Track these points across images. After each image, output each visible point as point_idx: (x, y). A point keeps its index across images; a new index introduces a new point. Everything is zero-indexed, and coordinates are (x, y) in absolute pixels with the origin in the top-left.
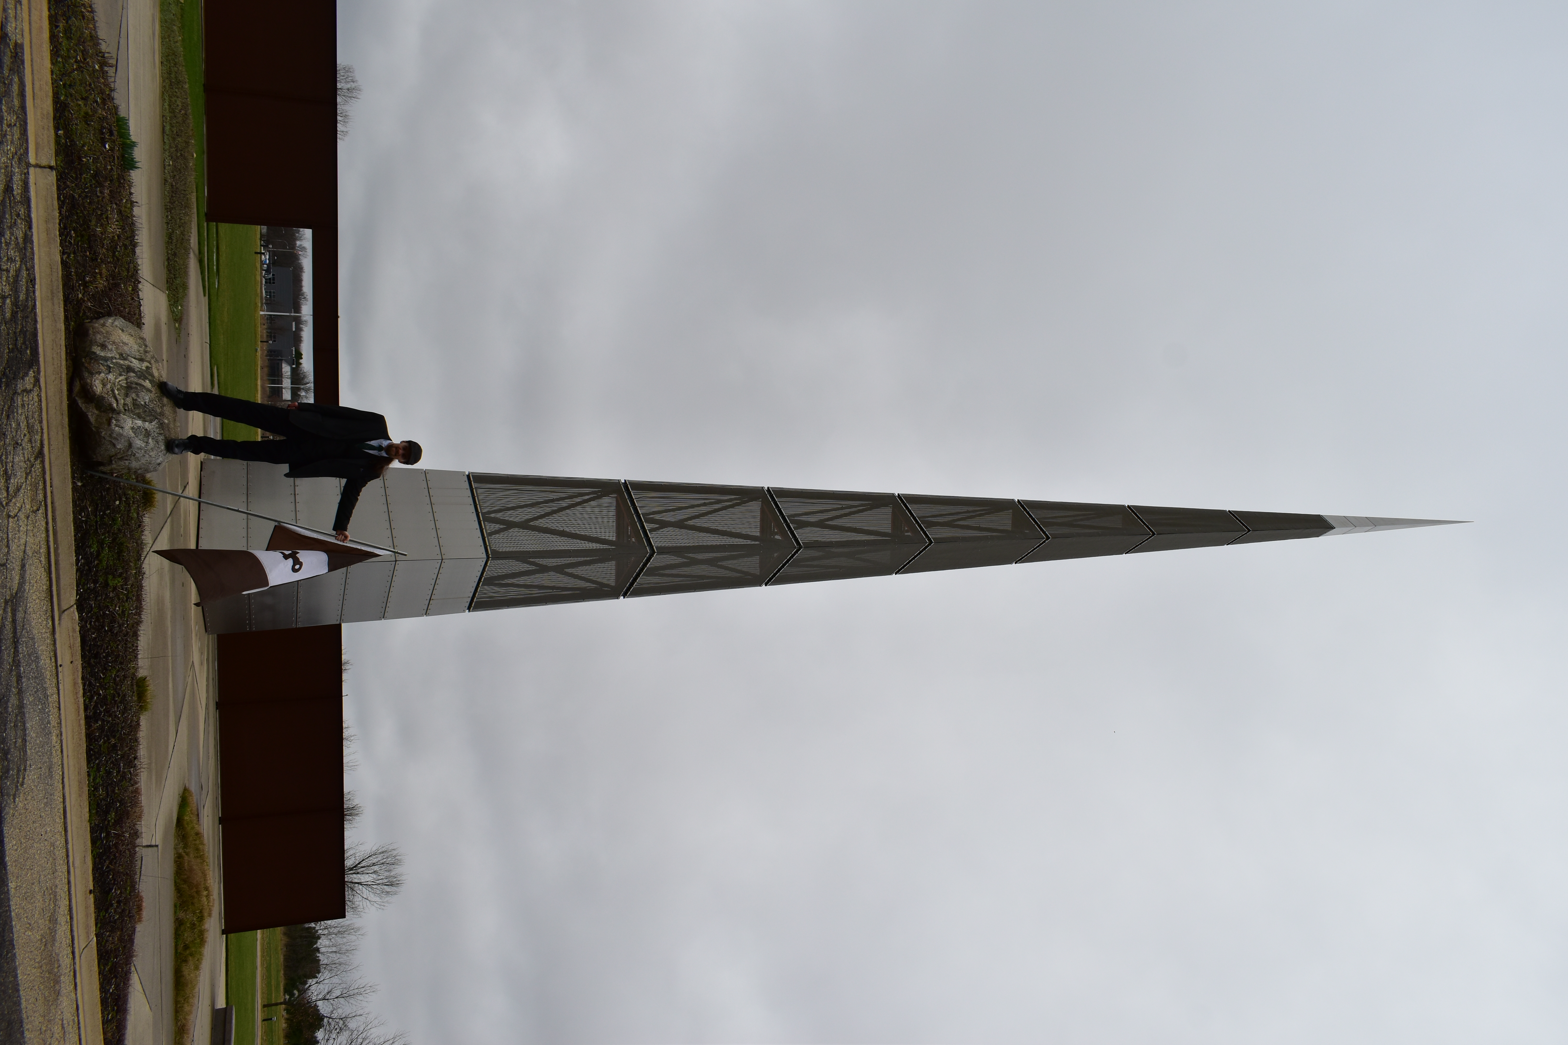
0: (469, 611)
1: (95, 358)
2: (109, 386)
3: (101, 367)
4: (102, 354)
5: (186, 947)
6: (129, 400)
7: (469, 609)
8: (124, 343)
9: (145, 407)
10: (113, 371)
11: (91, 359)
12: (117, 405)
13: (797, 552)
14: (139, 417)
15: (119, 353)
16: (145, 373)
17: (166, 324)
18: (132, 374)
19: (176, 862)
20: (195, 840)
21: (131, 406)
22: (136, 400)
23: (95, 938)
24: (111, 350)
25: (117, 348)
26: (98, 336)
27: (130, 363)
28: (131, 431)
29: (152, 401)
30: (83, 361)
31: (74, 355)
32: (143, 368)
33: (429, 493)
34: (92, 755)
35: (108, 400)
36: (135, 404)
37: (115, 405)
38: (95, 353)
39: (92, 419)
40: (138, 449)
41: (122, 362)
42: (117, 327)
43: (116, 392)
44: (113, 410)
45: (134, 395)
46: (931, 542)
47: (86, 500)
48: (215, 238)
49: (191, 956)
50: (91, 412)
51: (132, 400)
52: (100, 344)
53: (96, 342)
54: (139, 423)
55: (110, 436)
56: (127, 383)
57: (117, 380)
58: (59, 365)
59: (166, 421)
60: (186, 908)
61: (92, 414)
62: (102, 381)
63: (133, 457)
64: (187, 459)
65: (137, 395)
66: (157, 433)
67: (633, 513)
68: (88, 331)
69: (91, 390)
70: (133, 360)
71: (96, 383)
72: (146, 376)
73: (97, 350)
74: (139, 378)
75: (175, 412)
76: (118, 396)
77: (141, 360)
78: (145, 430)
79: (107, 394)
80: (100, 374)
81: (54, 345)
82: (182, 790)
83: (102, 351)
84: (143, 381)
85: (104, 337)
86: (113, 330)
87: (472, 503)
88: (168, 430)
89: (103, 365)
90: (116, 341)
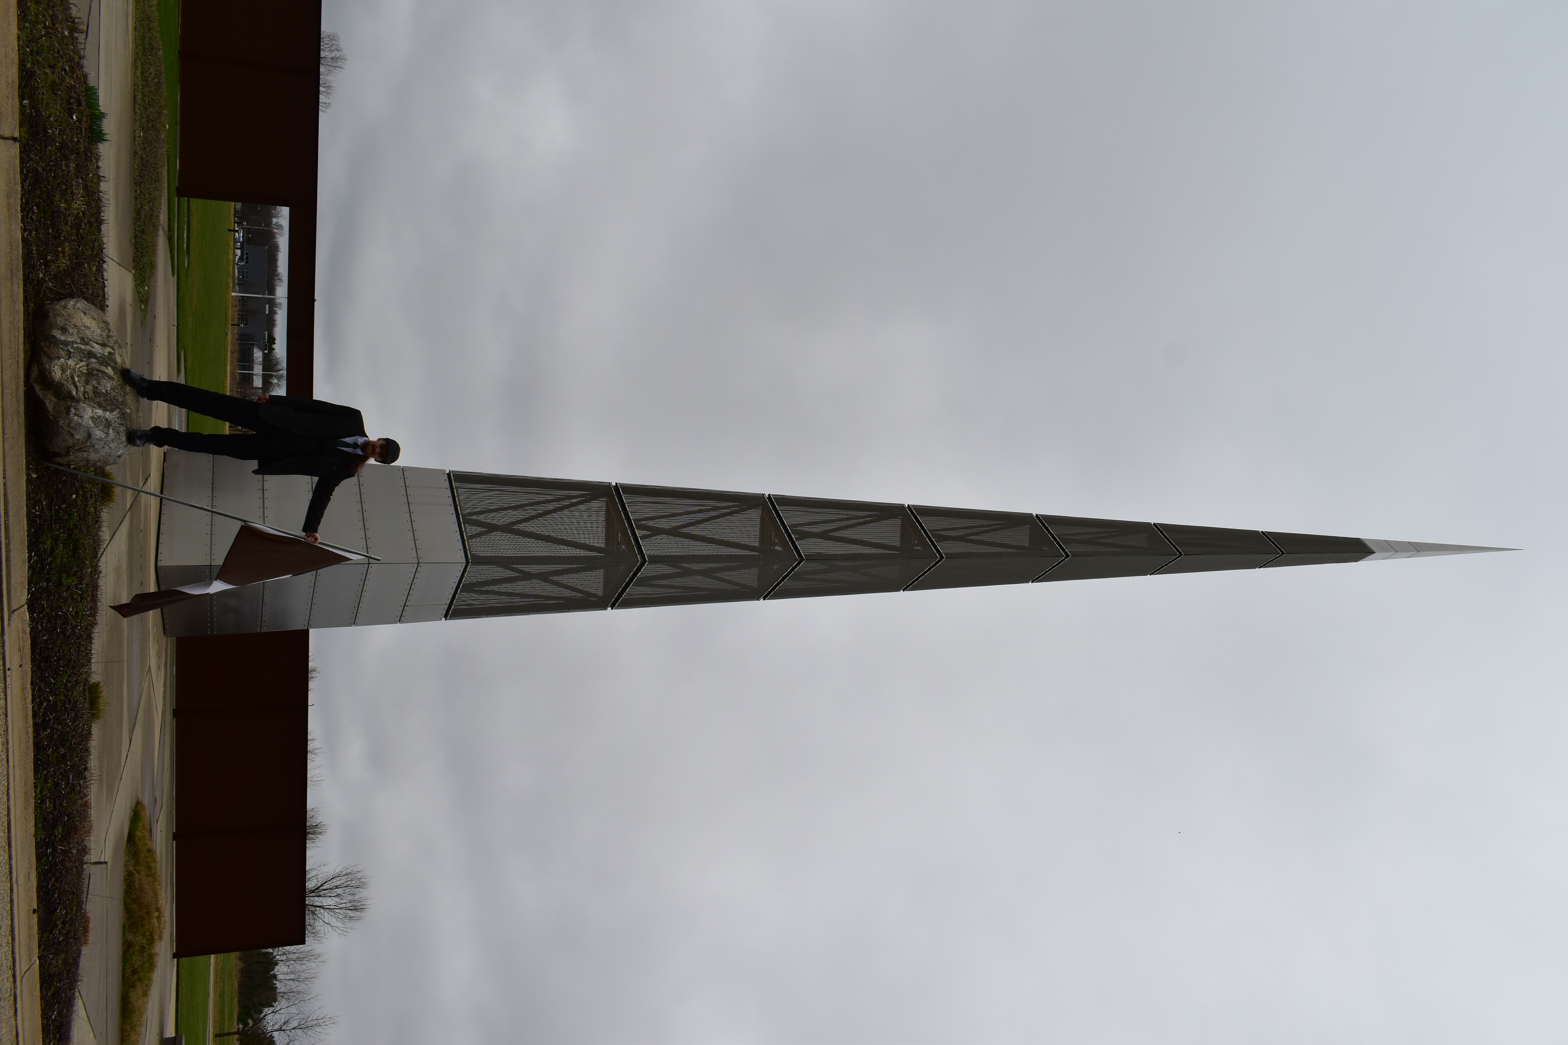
0: (446, 619)
1: (55, 342)
2: (68, 372)
3: (61, 352)
4: (63, 338)
5: (134, 972)
6: (89, 388)
7: (446, 617)
8: (86, 327)
9: (107, 396)
10: (73, 356)
11: (51, 343)
12: (77, 393)
13: (798, 565)
14: (100, 406)
15: (80, 338)
16: (107, 359)
17: (131, 305)
18: (94, 360)
19: (125, 880)
20: (147, 858)
21: (91, 394)
22: (97, 387)
23: (38, 961)
24: (73, 334)
25: (78, 332)
26: (59, 319)
27: (91, 349)
28: (90, 421)
29: (114, 389)
30: (42, 344)
31: (33, 338)
32: (105, 354)
33: (406, 492)
34: (39, 765)
35: (67, 387)
36: (96, 392)
37: (74, 393)
38: (55, 337)
39: (50, 407)
40: (98, 440)
41: (83, 347)
42: (79, 309)
43: (76, 379)
44: (72, 398)
45: (94, 383)
46: (942, 558)
47: (41, 493)
48: (186, 215)
49: (139, 981)
50: (49, 399)
51: (92, 388)
52: (61, 327)
53: (56, 325)
54: (100, 412)
55: (69, 425)
56: (87, 370)
57: (78, 366)
58: (17, 349)
59: (128, 411)
60: (135, 930)
61: (50, 402)
62: (62, 367)
63: (91, 449)
64: (150, 450)
65: (99, 383)
66: (119, 424)
67: (624, 518)
68: (48, 313)
69: (49, 376)
70: (95, 345)
71: (55, 369)
72: (108, 363)
73: (57, 334)
74: (101, 364)
75: (138, 402)
76: (78, 384)
77: (104, 345)
78: (106, 420)
79: (66, 380)
80: (59, 359)
81: (12, 327)
82: (134, 803)
83: (62, 335)
84: (105, 368)
85: (65, 320)
86: (75, 313)
87: (452, 504)
88: (130, 420)
89: (63, 350)
90: (78, 324)
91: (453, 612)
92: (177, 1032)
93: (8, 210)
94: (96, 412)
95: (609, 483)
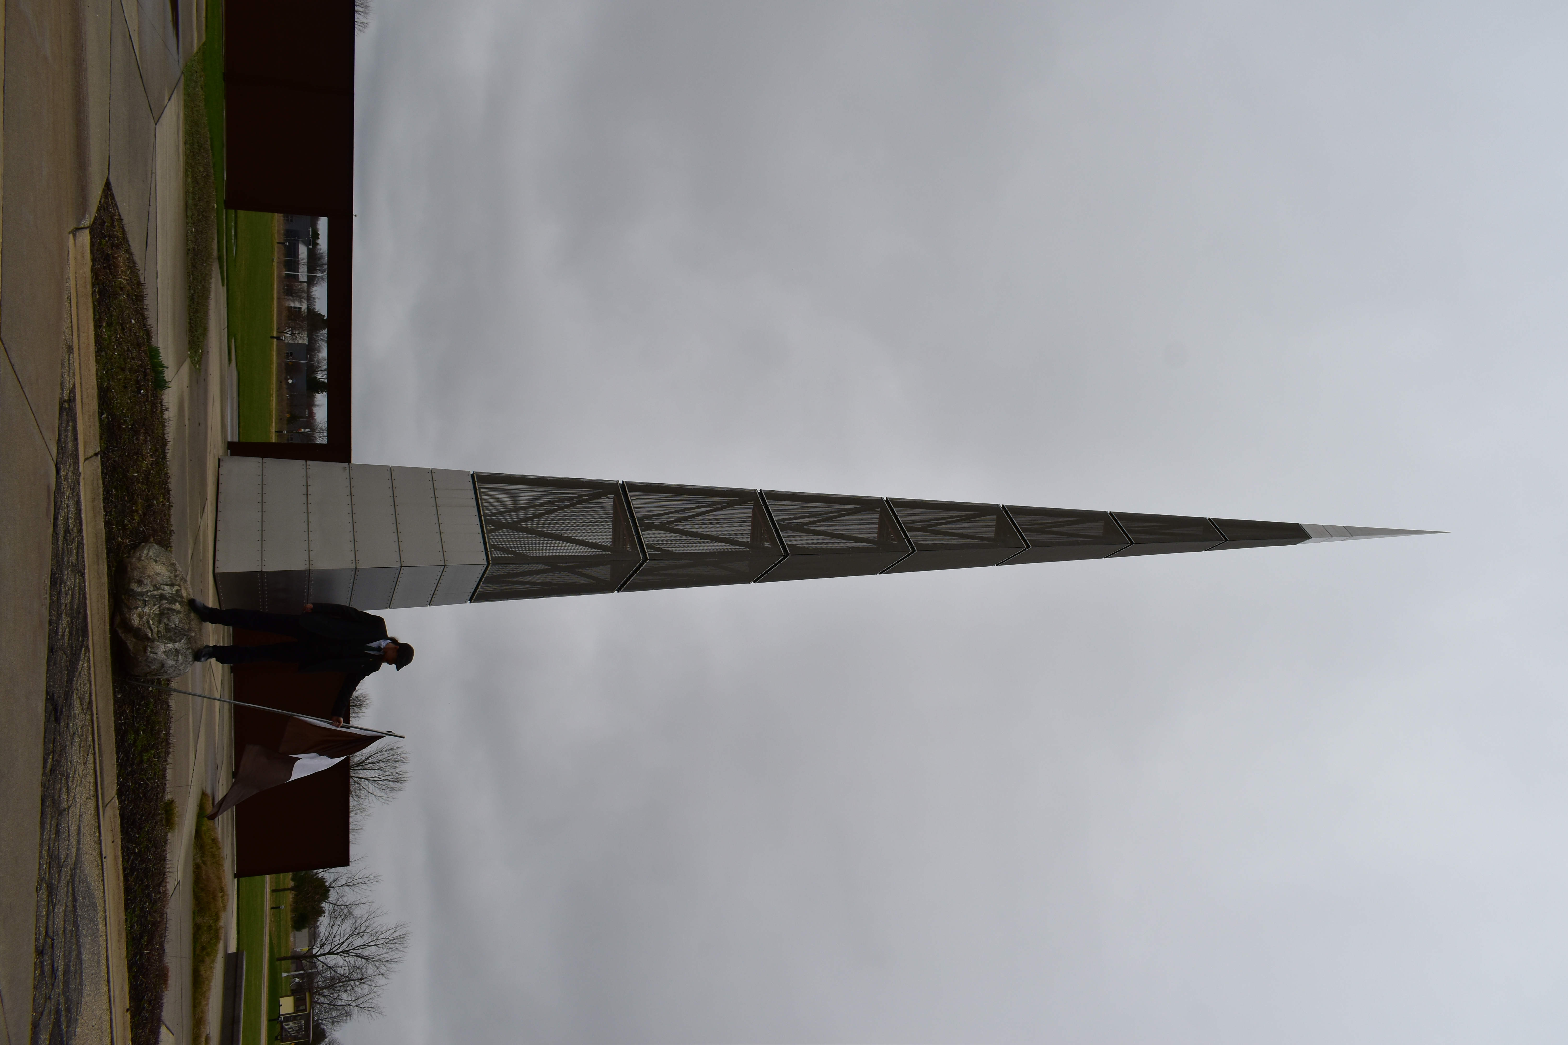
0: (470, 602)
1: (133, 594)
2: (145, 619)
3: (139, 602)
4: (139, 590)
5: (203, 948)
6: (162, 626)
7: (471, 600)
8: (158, 574)
9: (176, 629)
10: (148, 603)
11: (130, 596)
12: (152, 635)
13: (784, 559)
14: (171, 640)
15: (153, 585)
16: (175, 597)
18: (165, 602)
19: (194, 872)
20: (212, 848)
21: (163, 632)
22: (168, 624)
24: (147, 584)
25: (151, 581)
26: (136, 573)
27: (162, 592)
28: (163, 655)
29: (181, 620)
30: (123, 597)
31: (115, 592)
32: (174, 593)
33: (435, 494)
34: (129, 904)
35: (144, 630)
36: (167, 629)
37: (150, 634)
38: (133, 590)
39: (130, 646)
40: (170, 667)
41: (155, 593)
42: (151, 558)
43: (151, 622)
44: (148, 639)
45: (166, 620)
46: (914, 550)
47: (125, 707)
49: (207, 956)
50: (130, 640)
51: (164, 626)
52: (137, 580)
53: (134, 579)
54: (170, 645)
55: (146, 660)
56: (160, 611)
57: (152, 611)
58: (103, 612)
59: (193, 634)
60: (203, 914)
61: (130, 642)
62: (139, 614)
63: (165, 674)
64: (206, 473)
65: (169, 620)
66: (186, 649)
67: (629, 517)
68: (127, 568)
69: (129, 623)
70: (165, 587)
71: (134, 617)
72: (176, 600)
73: (135, 587)
74: (170, 603)
76: (153, 626)
77: (172, 585)
78: (175, 650)
79: (143, 626)
80: (137, 609)
82: (200, 793)
83: (139, 587)
84: (174, 605)
85: (141, 572)
86: (148, 564)
87: (475, 506)
88: (195, 642)
89: (140, 601)
90: (151, 574)
91: (477, 596)
92: (238, 949)
93: (94, 511)
94: (168, 647)
95: (617, 481)
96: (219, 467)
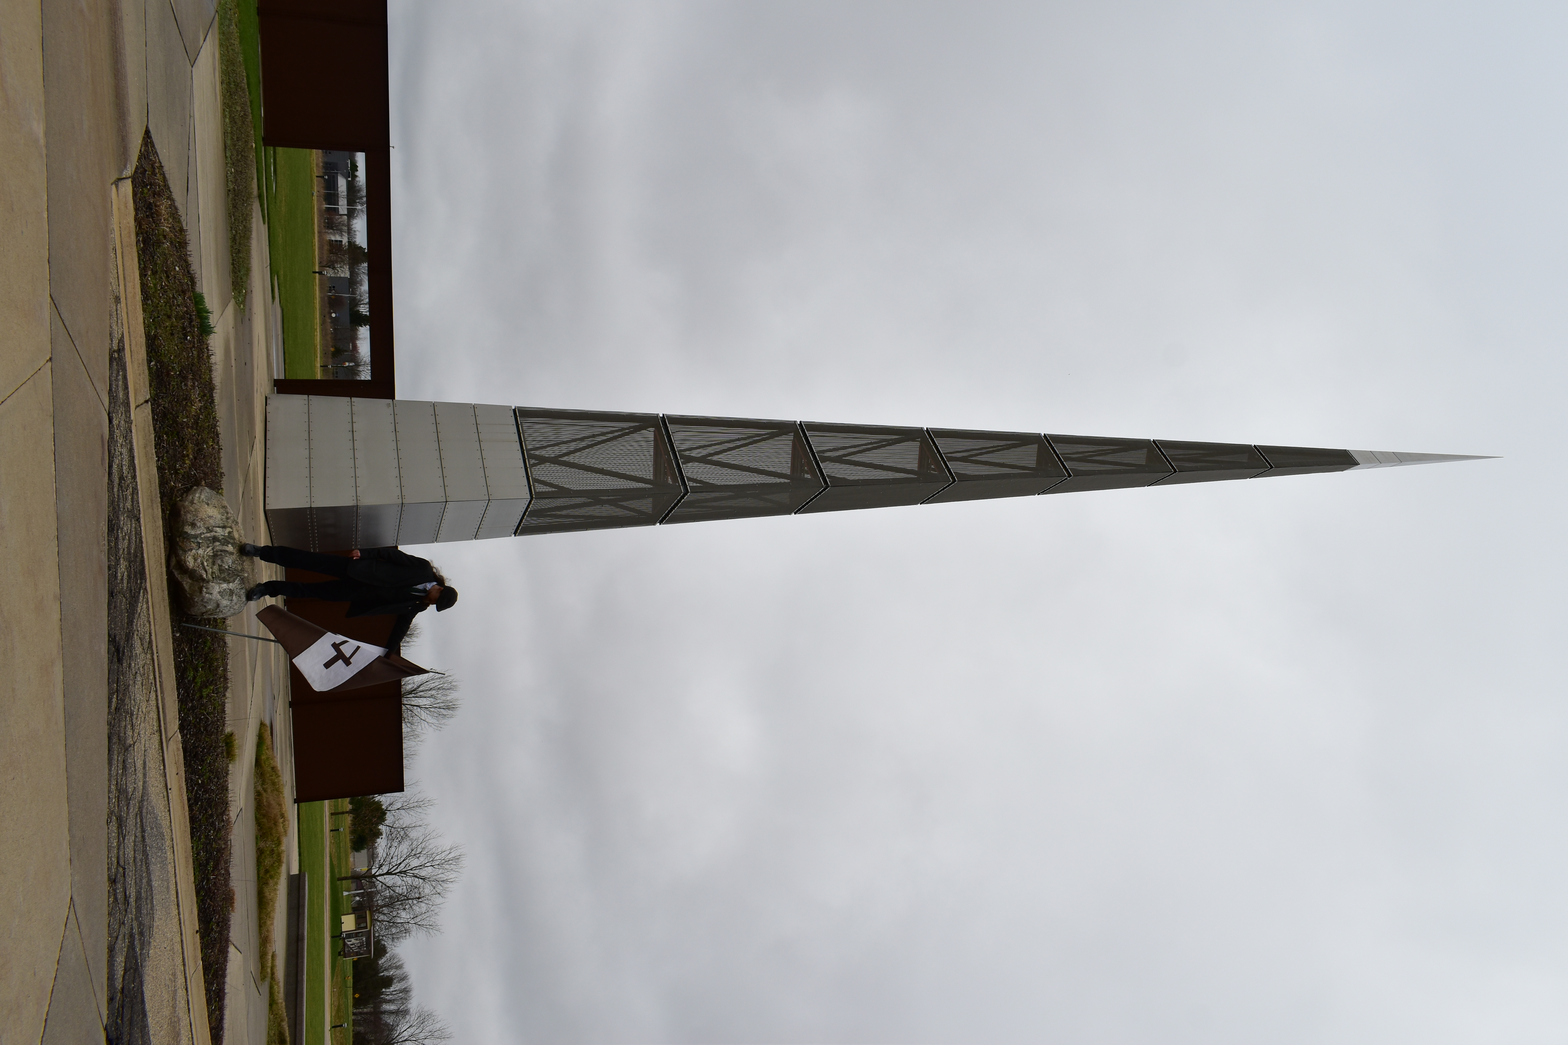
0: (515, 536)
1: (187, 537)
2: (199, 560)
3: (193, 544)
4: (193, 533)
6: (216, 568)
7: (515, 534)
8: (210, 517)
9: (229, 570)
10: (202, 545)
11: (184, 538)
12: (207, 576)
13: (824, 490)
14: (225, 580)
15: (206, 528)
16: (227, 539)
18: (218, 543)
19: (256, 799)
20: (272, 776)
21: (217, 573)
22: (221, 565)
24: (200, 527)
25: (204, 524)
26: (189, 516)
27: (215, 534)
28: (218, 595)
29: (234, 562)
30: (178, 540)
31: (170, 534)
32: (226, 534)
33: (477, 429)
35: (199, 572)
36: (221, 570)
37: (205, 576)
38: (187, 533)
39: (187, 587)
40: (225, 607)
41: (208, 535)
42: (203, 502)
43: (205, 564)
44: (203, 580)
45: (219, 562)
46: (954, 481)
47: (184, 646)
48: (272, 163)
50: (186, 581)
51: (218, 567)
52: (190, 523)
53: (187, 522)
54: (225, 586)
55: (202, 600)
56: (213, 552)
57: (206, 553)
58: (159, 554)
59: (246, 575)
60: (265, 839)
61: (186, 583)
62: (194, 556)
63: (220, 613)
64: (254, 411)
65: (222, 561)
67: (670, 450)
68: (180, 511)
70: (218, 529)
71: (189, 559)
72: (228, 542)
73: (188, 529)
74: (223, 545)
75: (253, 562)
76: (207, 568)
77: (224, 527)
78: (230, 590)
79: (198, 567)
80: (191, 551)
81: (155, 540)
82: (259, 728)
83: (192, 530)
84: (226, 547)
85: (194, 515)
86: (200, 507)
87: (518, 440)
88: (248, 582)
89: (194, 543)
90: (203, 517)
91: (521, 530)
92: (300, 870)
93: (146, 457)
95: (657, 414)
96: (266, 405)
